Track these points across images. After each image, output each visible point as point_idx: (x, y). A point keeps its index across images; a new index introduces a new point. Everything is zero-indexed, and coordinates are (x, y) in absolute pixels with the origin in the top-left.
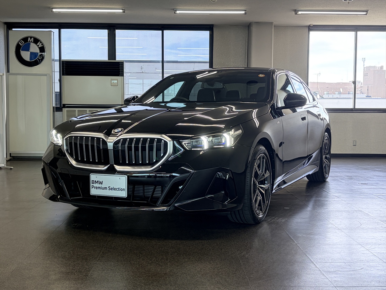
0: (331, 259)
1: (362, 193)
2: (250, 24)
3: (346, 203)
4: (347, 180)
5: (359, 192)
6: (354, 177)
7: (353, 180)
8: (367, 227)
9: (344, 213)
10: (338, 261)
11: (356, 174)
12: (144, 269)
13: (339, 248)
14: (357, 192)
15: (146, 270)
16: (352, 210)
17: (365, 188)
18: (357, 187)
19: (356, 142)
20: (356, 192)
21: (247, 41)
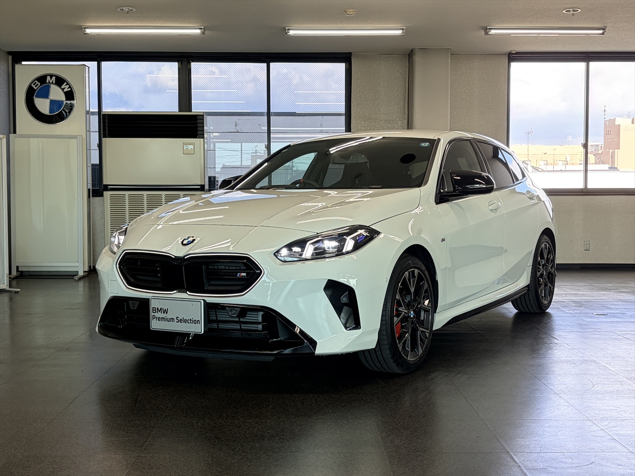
0: (539, 446)
1: (598, 330)
2: (411, 51)
3: (571, 348)
4: (573, 308)
5: (592, 329)
6: (585, 303)
7: (583, 308)
8: (604, 389)
9: (565, 365)
10: (552, 450)
11: (589, 298)
13: (554, 426)
14: (589, 329)
16: (580, 360)
17: (603, 322)
18: (589, 320)
19: (589, 243)
21: (407, 78)
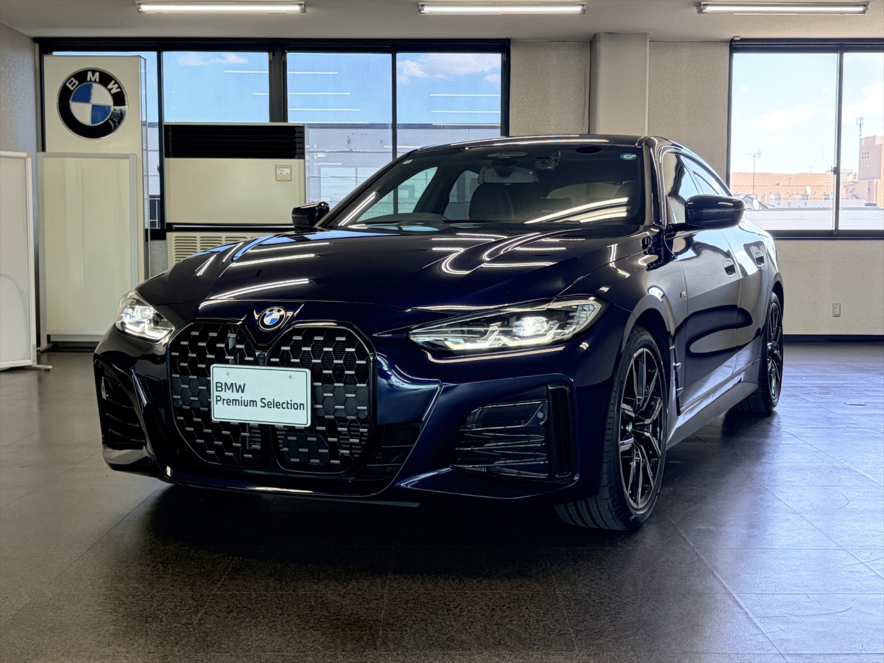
0: (773, 585)
1: (853, 426)
2: (594, 36)
3: (816, 450)
4: (818, 395)
5: (845, 424)
6: (834, 389)
7: (831, 396)
8: (864, 507)
9: (808, 473)
10: (792, 590)
11: (840, 382)
12: (327, 610)
13: (794, 558)
14: (841, 424)
15: (332, 611)
16: (829, 467)
17: (860, 415)
18: (839, 412)
19: (840, 306)
20: (837, 423)
21: (588, 75)
